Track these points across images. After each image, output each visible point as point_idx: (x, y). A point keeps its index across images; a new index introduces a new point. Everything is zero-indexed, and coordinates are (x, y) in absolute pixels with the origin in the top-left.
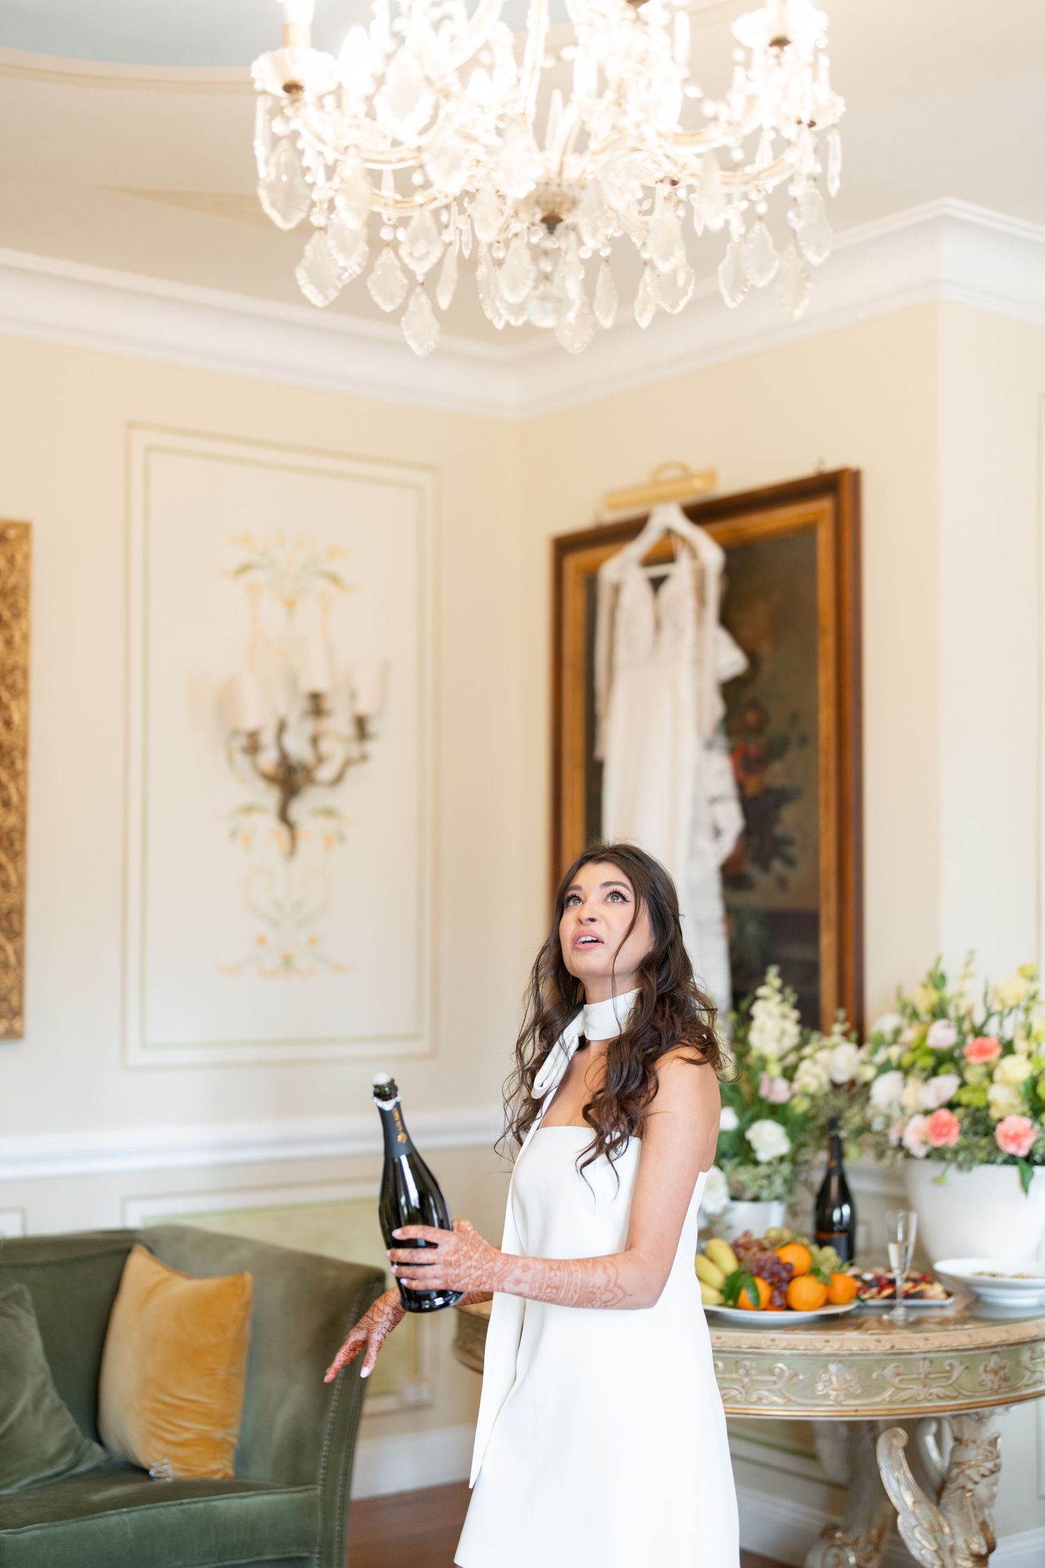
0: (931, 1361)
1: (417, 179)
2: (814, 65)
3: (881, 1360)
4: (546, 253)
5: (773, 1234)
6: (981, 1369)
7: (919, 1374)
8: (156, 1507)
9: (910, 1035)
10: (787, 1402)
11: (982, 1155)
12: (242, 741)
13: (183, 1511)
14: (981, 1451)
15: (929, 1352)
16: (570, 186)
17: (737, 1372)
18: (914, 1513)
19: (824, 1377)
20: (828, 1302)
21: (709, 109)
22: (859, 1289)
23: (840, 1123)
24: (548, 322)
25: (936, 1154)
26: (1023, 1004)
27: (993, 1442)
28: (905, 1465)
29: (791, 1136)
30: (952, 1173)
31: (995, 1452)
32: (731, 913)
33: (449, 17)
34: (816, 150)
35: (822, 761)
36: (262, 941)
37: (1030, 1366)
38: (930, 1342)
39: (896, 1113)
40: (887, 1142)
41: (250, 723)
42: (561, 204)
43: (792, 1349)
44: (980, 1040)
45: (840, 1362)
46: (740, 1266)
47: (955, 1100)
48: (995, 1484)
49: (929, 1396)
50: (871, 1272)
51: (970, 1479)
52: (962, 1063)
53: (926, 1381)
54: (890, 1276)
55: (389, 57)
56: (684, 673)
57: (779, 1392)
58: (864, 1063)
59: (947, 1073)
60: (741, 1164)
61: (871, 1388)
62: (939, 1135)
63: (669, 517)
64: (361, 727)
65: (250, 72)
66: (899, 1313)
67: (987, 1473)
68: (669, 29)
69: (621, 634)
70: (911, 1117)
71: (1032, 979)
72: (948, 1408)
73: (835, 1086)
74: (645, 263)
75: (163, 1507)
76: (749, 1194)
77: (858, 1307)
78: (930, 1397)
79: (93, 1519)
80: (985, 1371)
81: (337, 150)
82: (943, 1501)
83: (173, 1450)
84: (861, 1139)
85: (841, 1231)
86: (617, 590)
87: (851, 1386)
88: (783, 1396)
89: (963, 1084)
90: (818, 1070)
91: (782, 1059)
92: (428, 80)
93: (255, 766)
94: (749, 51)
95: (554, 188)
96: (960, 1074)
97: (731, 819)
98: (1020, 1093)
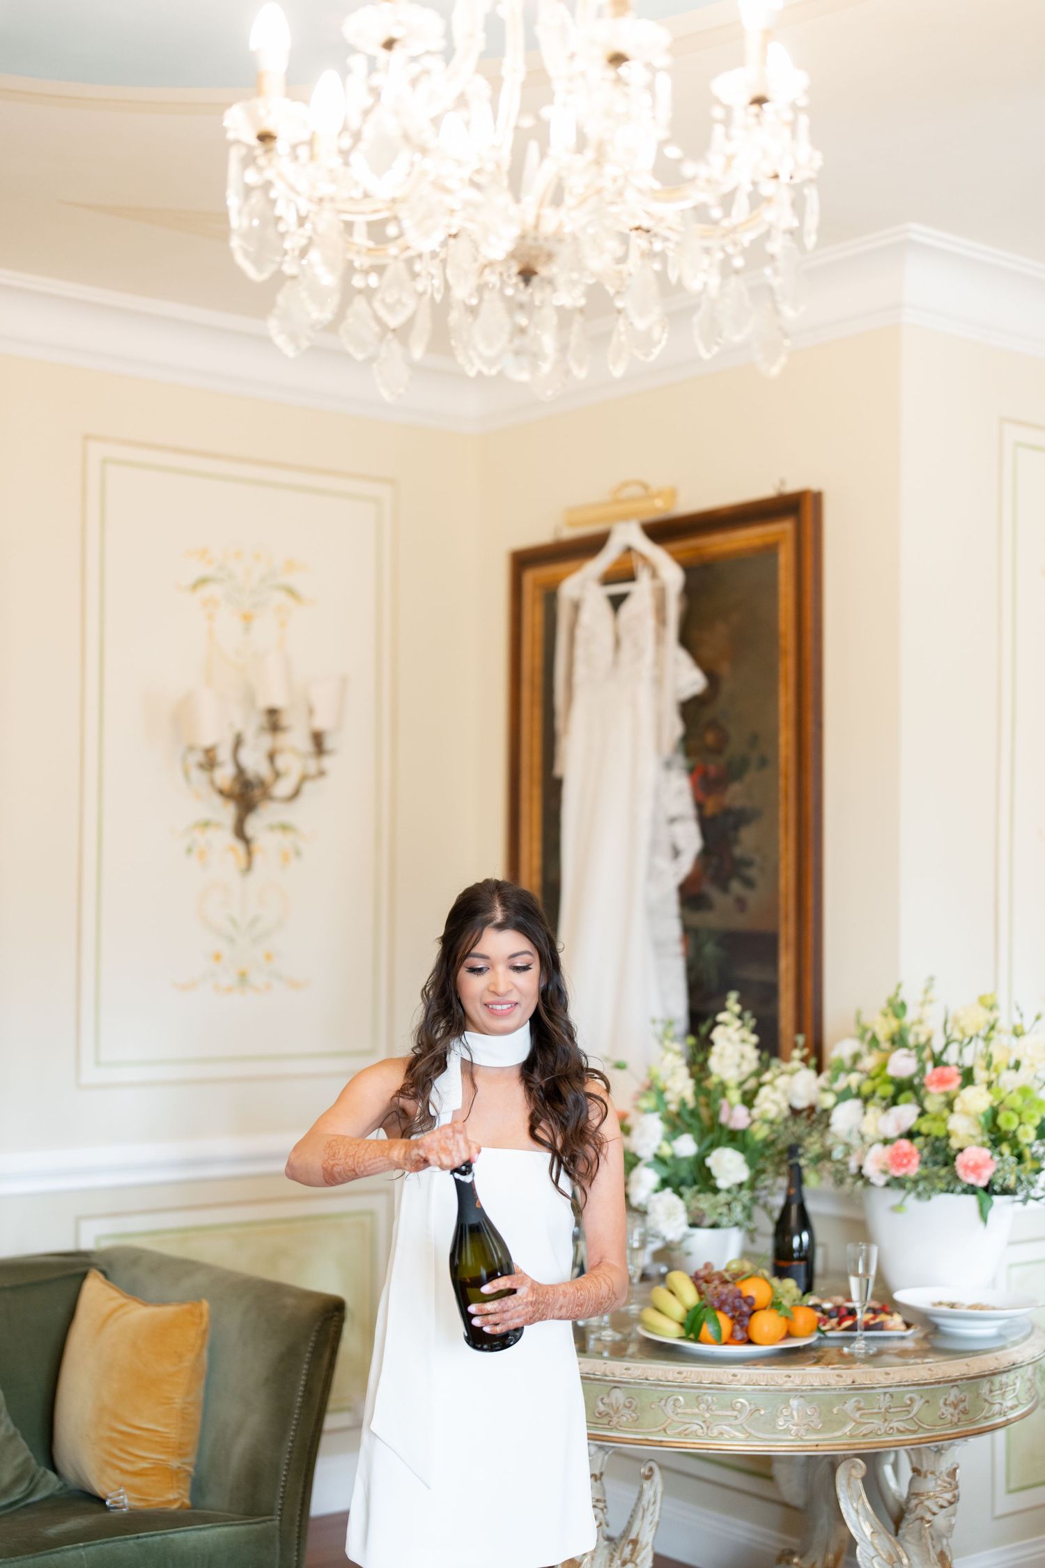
0: (891, 1395)
1: (392, 230)
2: (793, 125)
3: (841, 1395)
4: (521, 306)
5: (735, 1266)
6: (942, 1402)
7: (880, 1409)
8: (114, 1541)
9: (869, 1062)
10: (748, 1437)
11: (941, 1185)
12: (199, 757)
13: (140, 1545)
14: (939, 1482)
15: (890, 1387)
16: (546, 239)
17: (698, 1407)
18: (872, 1544)
19: (785, 1412)
20: (789, 1335)
21: (689, 169)
22: (820, 1320)
23: (801, 1151)
24: (524, 377)
25: (896, 1183)
26: (982, 1033)
27: (953, 1473)
28: (864, 1495)
29: (751, 1163)
30: (911, 1200)
31: (953, 1483)
32: (689, 932)
33: (426, 72)
34: (793, 205)
35: (782, 782)
36: (218, 957)
37: (989, 1399)
38: (891, 1376)
39: (855, 1141)
40: (848, 1169)
41: (207, 741)
42: (537, 257)
43: (754, 1385)
44: (939, 1070)
45: (801, 1397)
46: (701, 1299)
47: (915, 1129)
48: (954, 1515)
49: (889, 1430)
50: (830, 1301)
51: (930, 1510)
52: (922, 1092)
53: (886, 1415)
54: (850, 1305)
55: (366, 113)
56: (644, 693)
57: (740, 1428)
58: (824, 1090)
59: (907, 1101)
60: (699, 1191)
61: (831, 1422)
62: (901, 1165)
63: (628, 535)
64: (318, 740)
65: (222, 121)
66: (859, 1347)
67: (945, 1504)
68: (650, 87)
69: (580, 652)
70: (871, 1146)
71: (992, 1008)
72: (908, 1442)
73: (795, 1112)
74: (619, 311)
75: (120, 1540)
76: (708, 1221)
77: (820, 1338)
78: (891, 1431)
79: (50, 1554)
80: (945, 1404)
81: (310, 200)
82: (900, 1532)
83: (129, 1480)
84: (820, 1165)
85: (800, 1259)
86: (576, 607)
87: (812, 1421)
88: (744, 1431)
89: (923, 1113)
90: (778, 1096)
91: (741, 1084)
92: (406, 137)
93: (212, 782)
94: (728, 110)
95: (529, 242)
96: (920, 1104)
97: (690, 840)
98: (980, 1123)
